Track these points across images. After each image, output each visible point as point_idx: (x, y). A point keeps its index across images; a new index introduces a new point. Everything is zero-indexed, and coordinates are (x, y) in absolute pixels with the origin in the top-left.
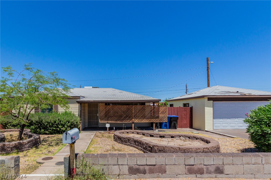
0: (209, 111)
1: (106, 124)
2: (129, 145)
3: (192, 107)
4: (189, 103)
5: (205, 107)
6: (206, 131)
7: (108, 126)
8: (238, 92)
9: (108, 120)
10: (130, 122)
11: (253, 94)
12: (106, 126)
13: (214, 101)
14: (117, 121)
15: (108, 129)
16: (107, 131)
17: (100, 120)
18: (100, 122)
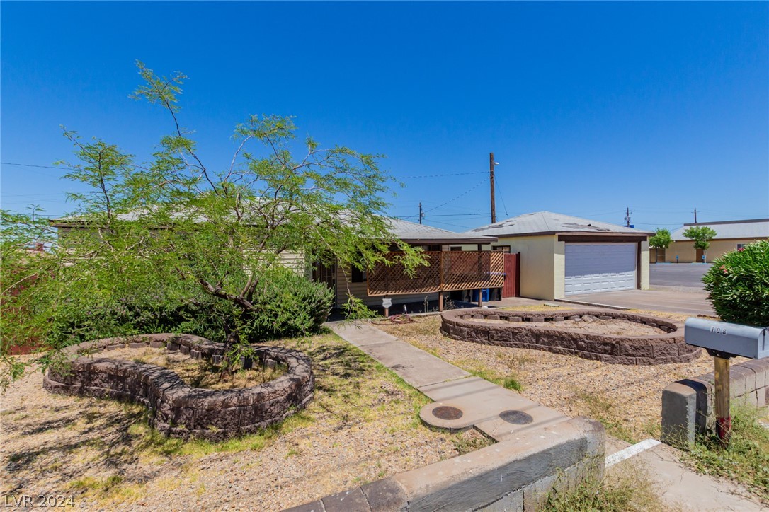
0: (559, 260)
1: (384, 300)
2: (515, 344)
3: (519, 253)
4: (509, 246)
5: (555, 255)
6: (556, 300)
7: (387, 303)
8: (590, 225)
9: (386, 288)
10: (436, 291)
11: (612, 230)
12: (384, 303)
13: (566, 241)
14: (407, 290)
15: (387, 312)
16: (386, 318)
17: (370, 290)
18: (369, 295)
